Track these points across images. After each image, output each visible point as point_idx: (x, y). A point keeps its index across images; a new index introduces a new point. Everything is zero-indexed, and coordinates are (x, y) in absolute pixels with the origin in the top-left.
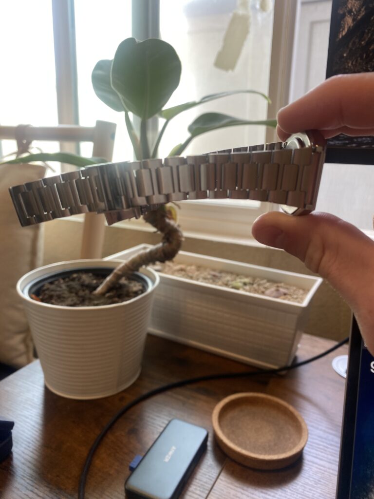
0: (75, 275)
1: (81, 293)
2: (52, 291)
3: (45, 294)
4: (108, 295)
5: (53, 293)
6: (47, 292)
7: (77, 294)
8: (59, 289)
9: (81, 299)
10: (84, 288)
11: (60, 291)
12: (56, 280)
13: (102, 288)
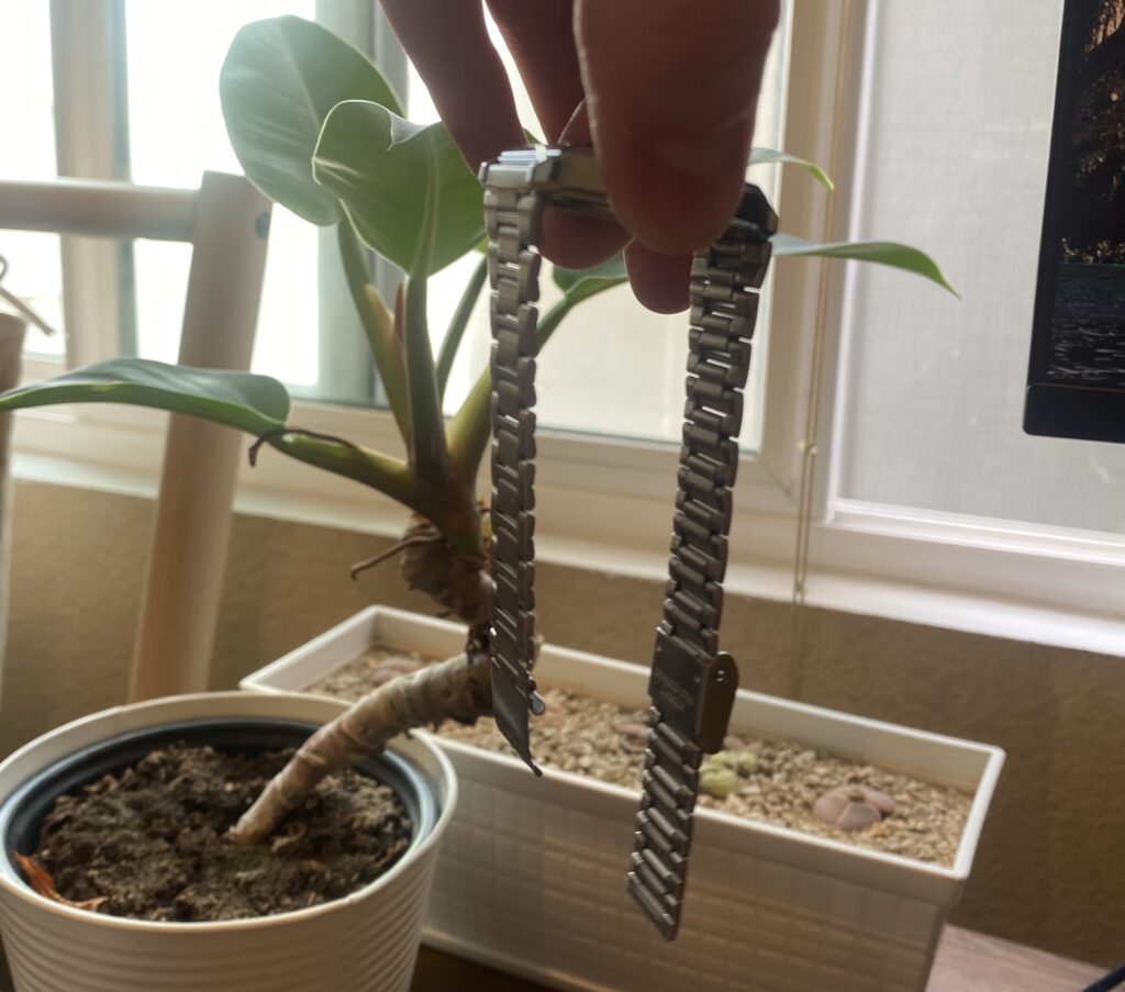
0: (155, 757)
1: (189, 838)
2: (86, 826)
3: (61, 842)
4: (280, 842)
5: (87, 836)
6: (65, 832)
7: (171, 838)
8: (106, 819)
9: (190, 862)
10: (197, 816)
11: (113, 828)
12: (92, 781)
13: (260, 816)
